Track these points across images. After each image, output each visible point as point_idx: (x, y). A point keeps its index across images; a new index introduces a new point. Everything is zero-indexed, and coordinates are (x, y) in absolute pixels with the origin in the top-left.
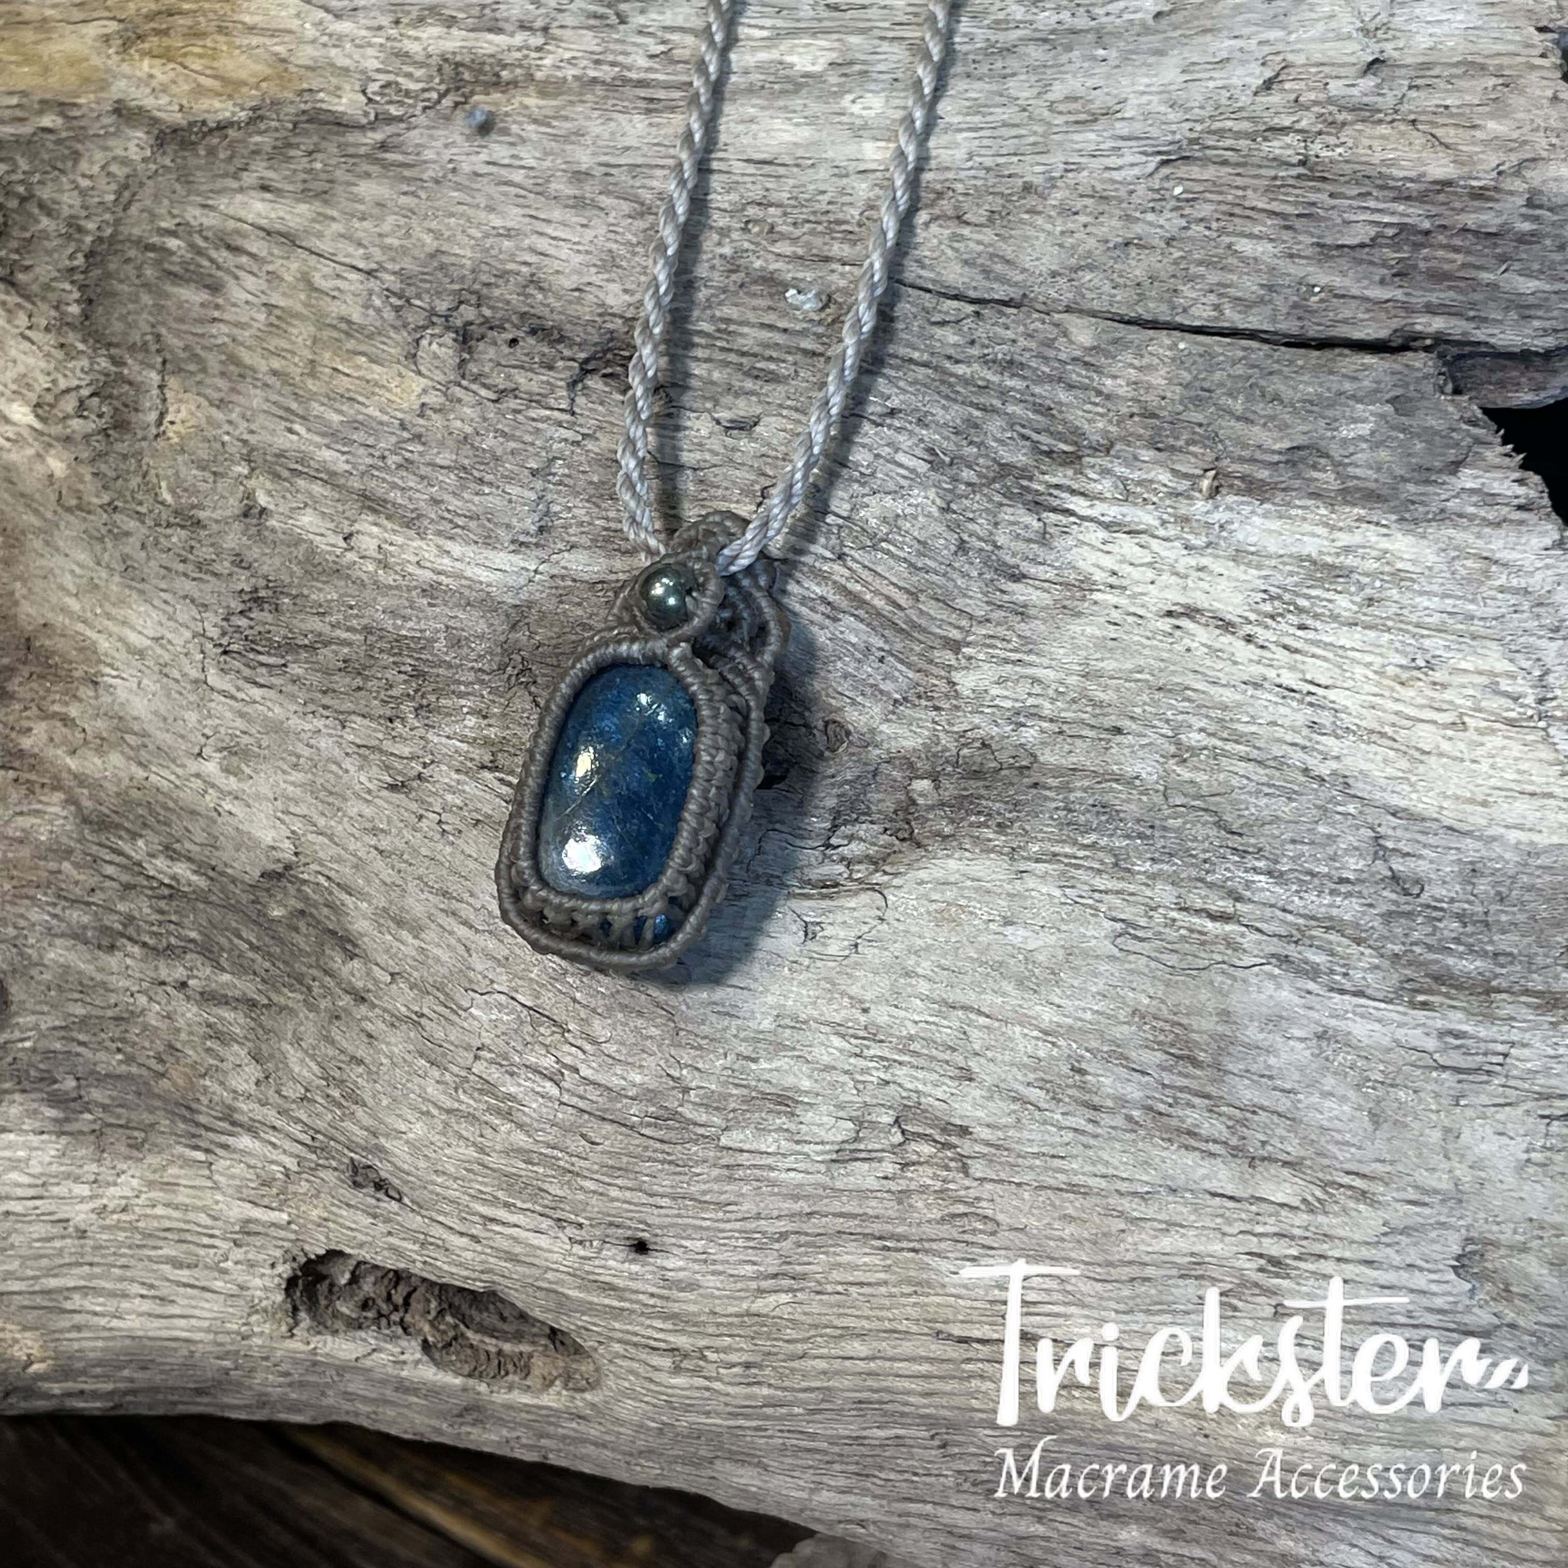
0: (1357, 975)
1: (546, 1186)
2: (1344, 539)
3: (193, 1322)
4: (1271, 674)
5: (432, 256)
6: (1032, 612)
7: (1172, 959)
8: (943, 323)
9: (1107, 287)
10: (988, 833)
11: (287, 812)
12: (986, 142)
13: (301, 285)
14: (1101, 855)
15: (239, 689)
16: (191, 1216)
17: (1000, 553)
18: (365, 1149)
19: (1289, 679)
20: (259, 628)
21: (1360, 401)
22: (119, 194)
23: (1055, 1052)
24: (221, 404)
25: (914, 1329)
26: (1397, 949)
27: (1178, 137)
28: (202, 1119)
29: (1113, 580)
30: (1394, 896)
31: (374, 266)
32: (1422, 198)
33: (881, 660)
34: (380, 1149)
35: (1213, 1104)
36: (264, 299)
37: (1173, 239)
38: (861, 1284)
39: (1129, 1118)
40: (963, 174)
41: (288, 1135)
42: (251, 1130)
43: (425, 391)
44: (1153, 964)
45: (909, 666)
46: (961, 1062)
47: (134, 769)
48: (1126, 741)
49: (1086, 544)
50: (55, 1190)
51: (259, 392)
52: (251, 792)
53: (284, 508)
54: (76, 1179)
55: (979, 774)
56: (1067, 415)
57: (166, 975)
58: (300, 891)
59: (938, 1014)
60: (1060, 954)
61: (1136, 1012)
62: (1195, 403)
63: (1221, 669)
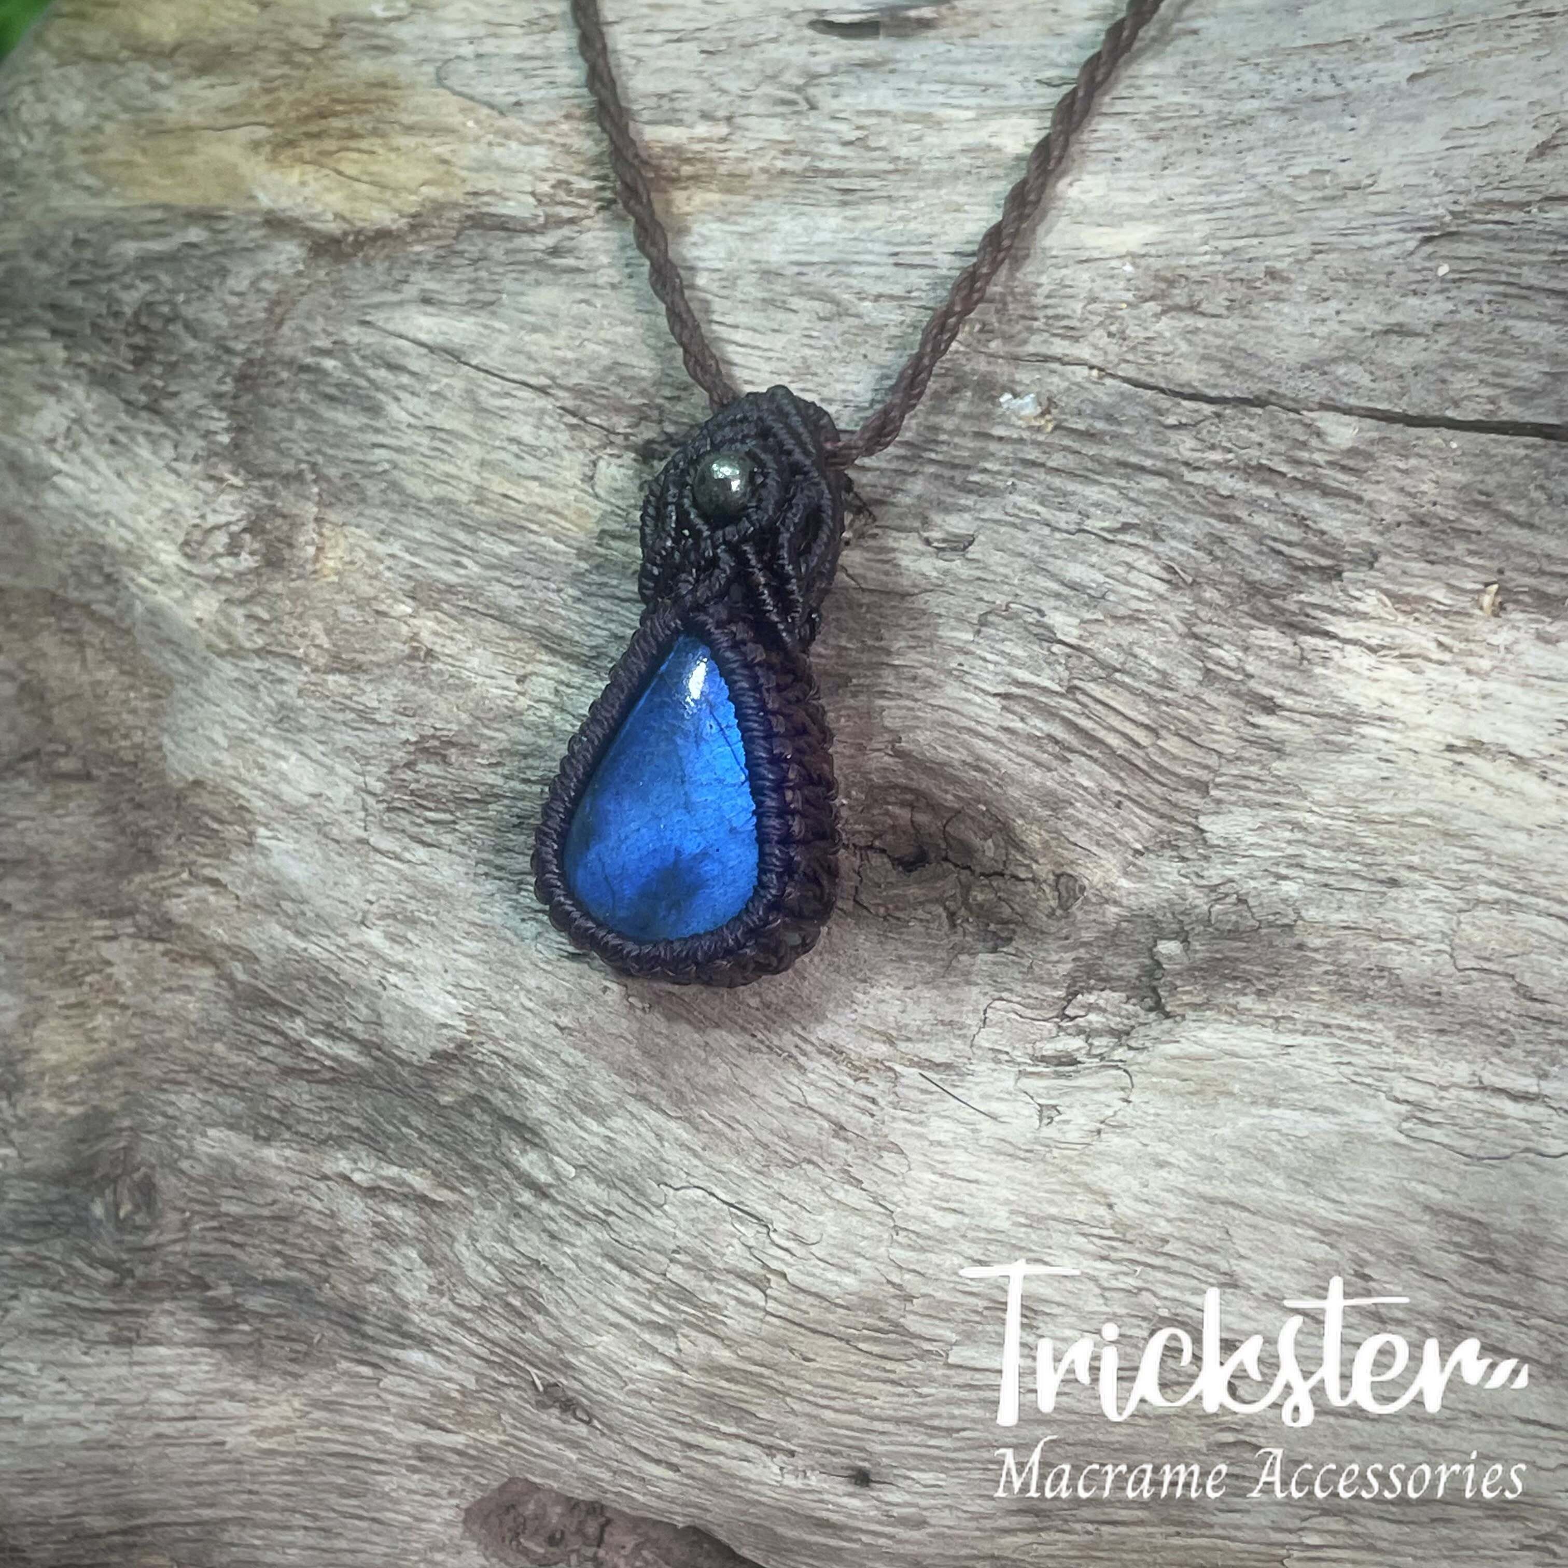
1: (753, 1409)
5: (609, 369)
6: (1288, 750)
7: (1469, 1146)
8: (1180, 426)
9: (1365, 380)
10: (1247, 1002)
11: (458, 985)
12: (1221, 225)
13: (467, 405)
14: (1379, 1026)
15: (406, 849)
16: (357, 1438)
17: (1252, 684)
18: (550, 1365)
20: (425, 781)
22: (269, 311)
23: (1334, 1254)
24: (383, 536)
27: (1441, 211)
28: (370, 1330)
29: (1383, 711)
31: (546, 382)
33: (1118, 805)
34: (568, 1365)
35: (1523, 1316)
36: (427, 421)
37: (1439, 325)
38: (1115, 1523)
40: (1196, 260)
41: (463, 1346)
42: (423, 1342)
43: (603, 517)
44: (1445, 1154)
45: (1150, 810)
46: (1224, 1266)
47: (291, 939)
48: (1405, 894)
49: (1348, 670)
50: (209, 1409)
51: (423, 523)
52: (418, 963)
53: (451, 649)
54: (232, 1396)
55: (1235, 933)
56: (1323, 526)
57: (328, 1168)
58: (473, 1073)
59: (1195, 1210)
60: (1336, 1142)
61: (1427, 1208)
62: (1472, 507)
63: (1512, 810)
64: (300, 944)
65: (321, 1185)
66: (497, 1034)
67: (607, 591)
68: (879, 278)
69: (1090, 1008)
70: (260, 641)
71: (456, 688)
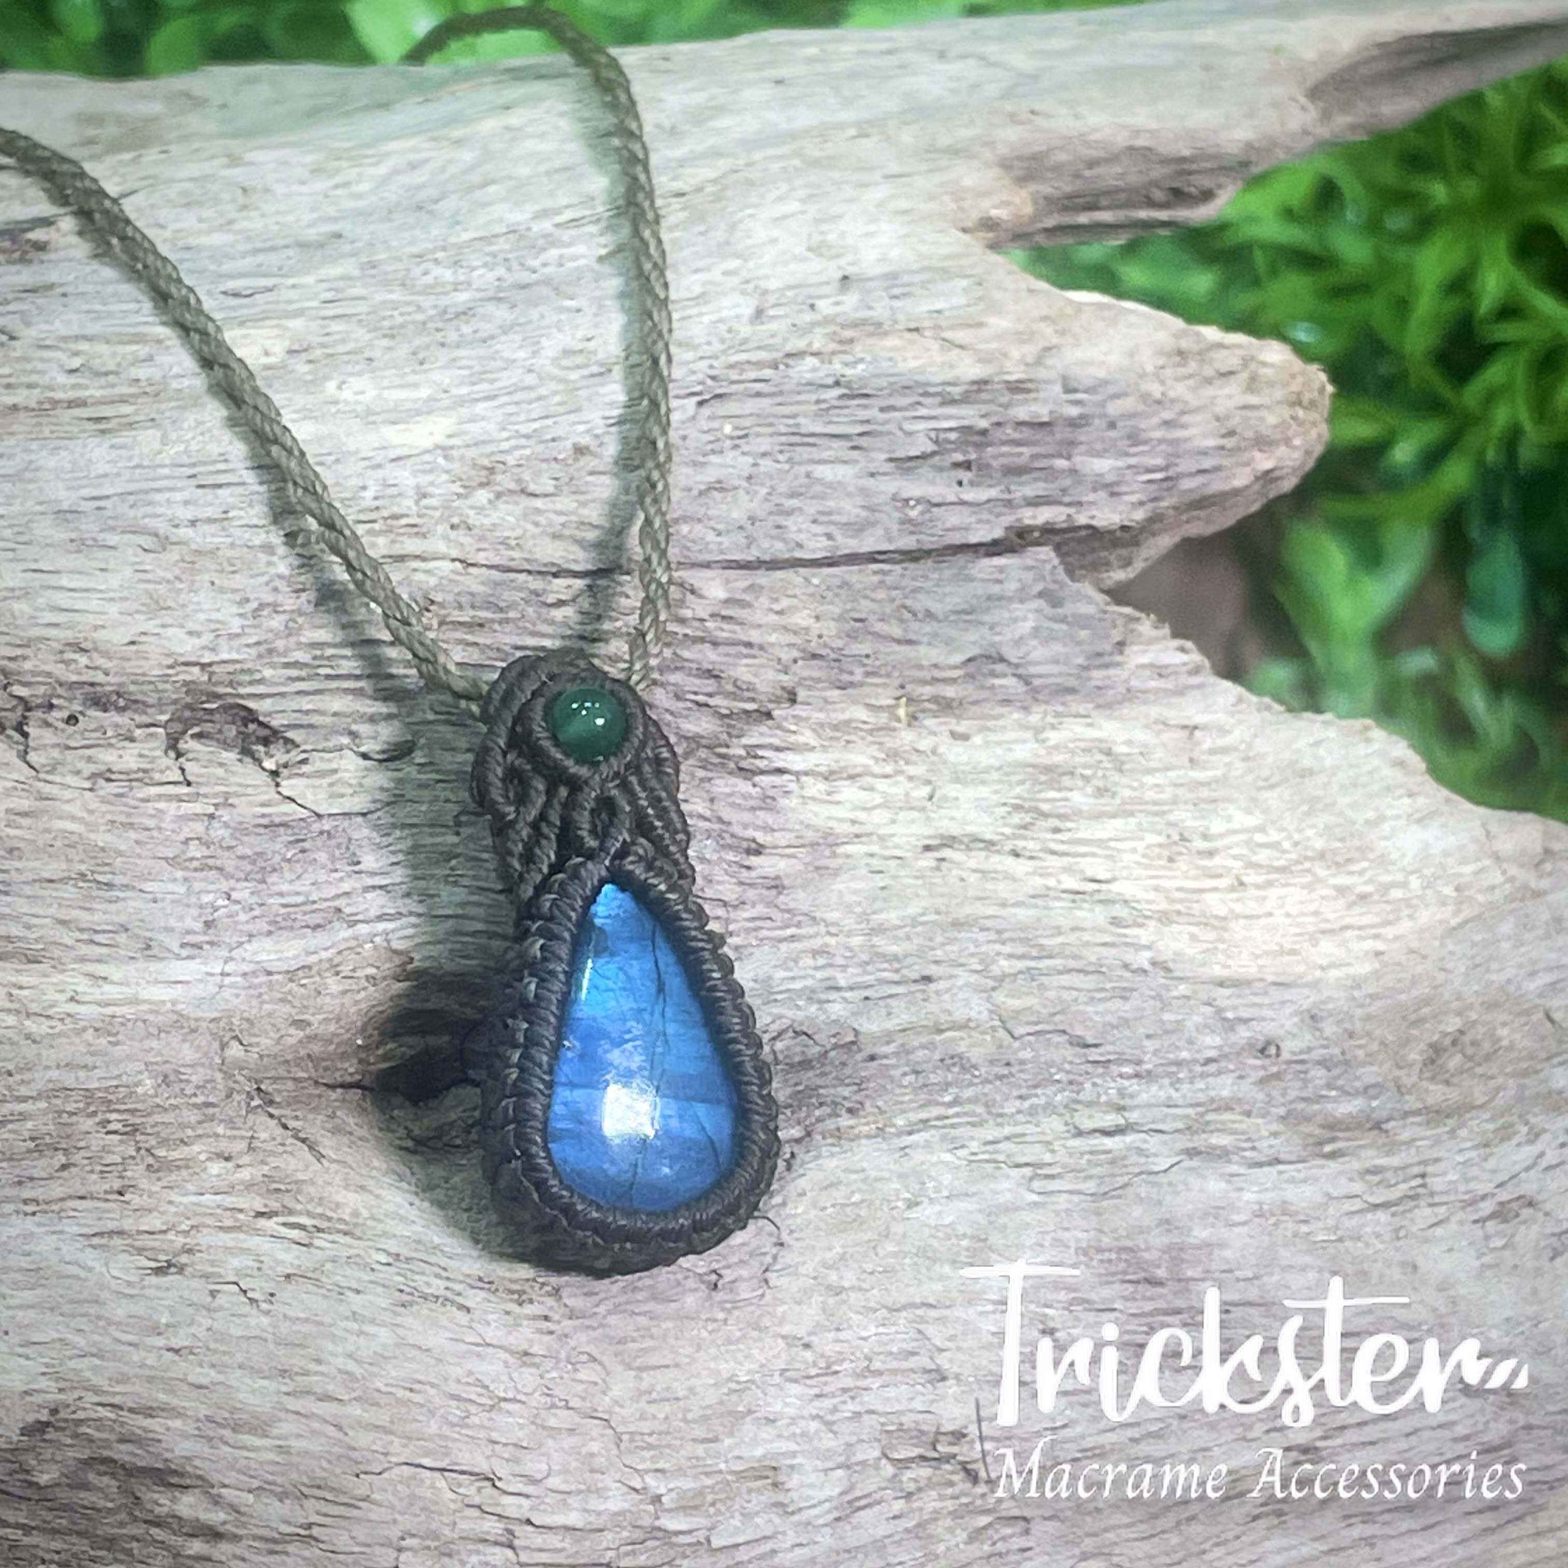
0: (1264, 1144)
2: (1054, 737)
4: (1052, 882)
6: (786, 882)
7: (1090, 1186)
9: (711, 537)
10: (845, 1121)
11: (29, 1343)
14: (969, 1108)
17: (732, 830)
19: (1071, 883)
21: (1010, 600)
26: (1282, 1111)
29: (856, 829)
30: (1258, 1062)
32: (965, 399)
37: (750, 478)
44: (1076, 1198)
46: (929, 1364)
48: (941, 985)
49: (813, 799)
55: (805, 1064)
56: (732, 673)
58: (77, 1435)
59: (883, 1322)
60: (980, 1218)
61: (1078, 1250)
62: (852, 636)
63: (1003, 889)
66: (96, 1380)
68: (186, 503)
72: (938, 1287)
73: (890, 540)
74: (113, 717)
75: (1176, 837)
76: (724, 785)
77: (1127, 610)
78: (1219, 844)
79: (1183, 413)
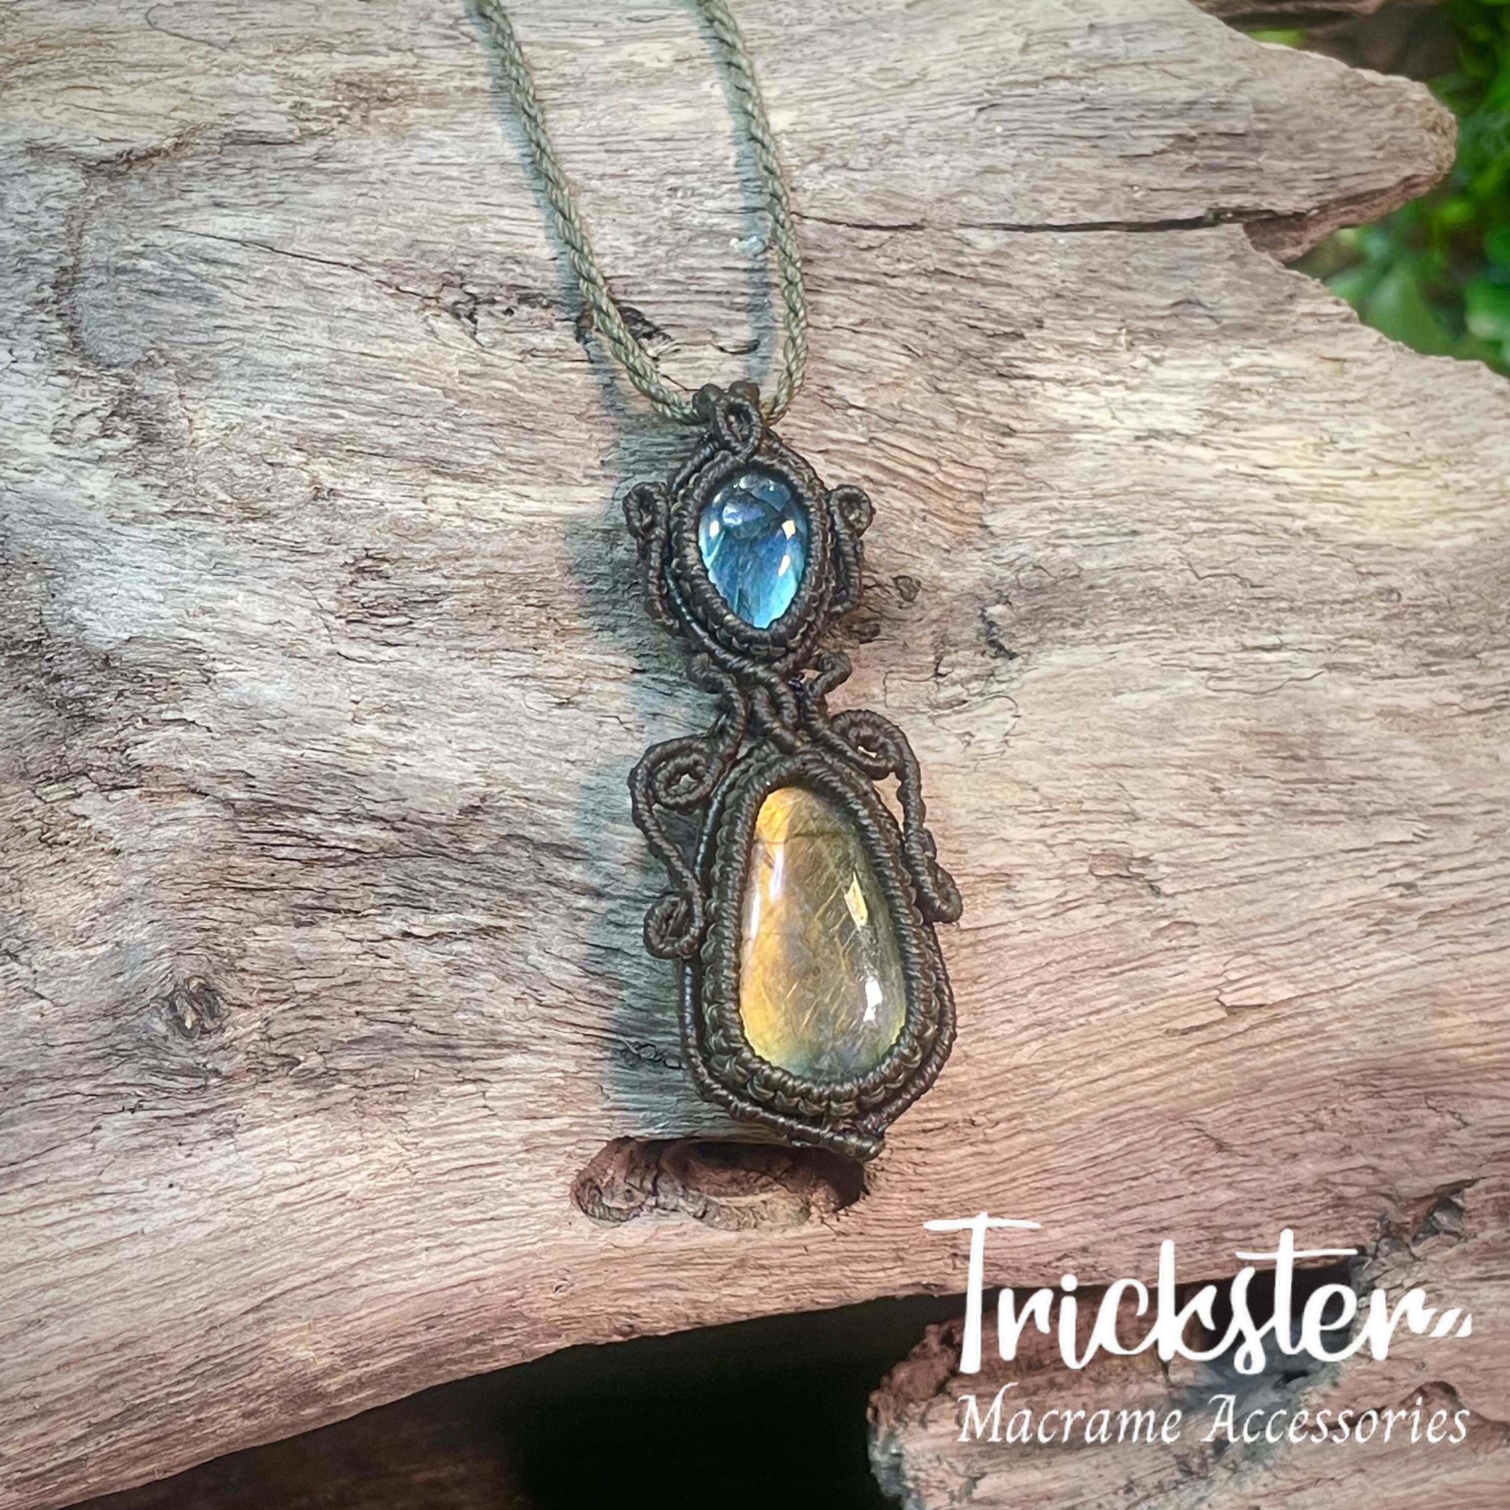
0: (1385, 664)
2: (1237, 362)
3: (486, 1256)
4: (1231, 467)
5: (411, 246)
6: (1032, 459)
7: (1253, 687)
8: (870, 248)
9: (983, 205)
10: (1069, 632)
11: (466, 750)
12: (837, 107)
13: (295, 286)
14: (1163, 627)
15: (375, 652)
16: (470, 1150)
17: (991, 417)
18: (641, 1030)
19: (1245, 468)
20: (373, 594)
21: (1208, 261)
22: (66, 225)
23: (1194, 780)
24: (248, 403)
25: (1146, 1035)
26: (1400, 641)
27: (981, 90)
28: (465, 1052)
29: (1086, 422)
30: (1383, 604)
31: (357, 261)
32: (1180, 114)
33: (925, 519)
34: (658, 1023)
35: (1323, 785)
36: (262, 302)
37: (1014, 165)
38: (1098, 1012)
39: (1264, 814)
40: (832, 133)
41: (558, 1038)
42: (519, 1047)
44: (1241, 696)
45: (947, 520)
46: (1126, 808)
47: (284, 750)
48: (1146, 538)
49: (1052, 399)
50: (324, 1169)
51: (287, 386)
52: (421, 741)
53: (351, 485)
54: (342, 1152)
55: (1041, 590)
56: (996, 305)
57: (386, 930)
58: (498, 818)
59: (1092, 776)
60: (1169, 706)
61: (1242, 733)
62: (1088, 281)
63: (1194, 470)
64: (294, 753)
65: (385, 944)
66: (514, 779)
67: (476, 420)
68: (597, 162)
69: (953, 665)
70: (168, 505)
71: (369, 516)
72: (1134, 754)
73: (1118, 213)
74: (538, 312)
75: (1327, 439)
76: (988, 384)
77: (1295, 273)
78: (1361, 445)
79: (1345, 131)
